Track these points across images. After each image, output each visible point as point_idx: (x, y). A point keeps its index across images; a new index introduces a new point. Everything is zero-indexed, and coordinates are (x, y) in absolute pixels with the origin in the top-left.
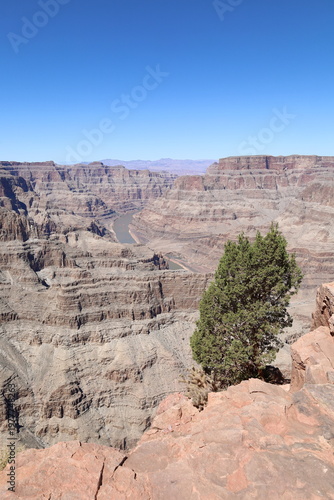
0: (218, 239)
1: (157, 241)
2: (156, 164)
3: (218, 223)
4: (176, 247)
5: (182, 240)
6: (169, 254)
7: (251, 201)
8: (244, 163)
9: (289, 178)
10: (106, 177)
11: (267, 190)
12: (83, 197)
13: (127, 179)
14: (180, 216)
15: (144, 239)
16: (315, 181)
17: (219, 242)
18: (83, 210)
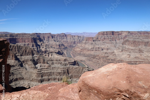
0: (96, 56)
1: (78, 57)
2: (81, 34)
3: (97, 51)
4: (83, 58)
5: (85, 56)
6: (81, 61)
7: (108, 45)
8: (105, 33)
9: (120, 38)
10: (65, 37)
11: (113, 42)
12: (58, 43)
13: (71, 38)
14: (85, 49)
15: (74, 56)
16: (127, 39)
17: (96, 57)
18: (58, 47)
